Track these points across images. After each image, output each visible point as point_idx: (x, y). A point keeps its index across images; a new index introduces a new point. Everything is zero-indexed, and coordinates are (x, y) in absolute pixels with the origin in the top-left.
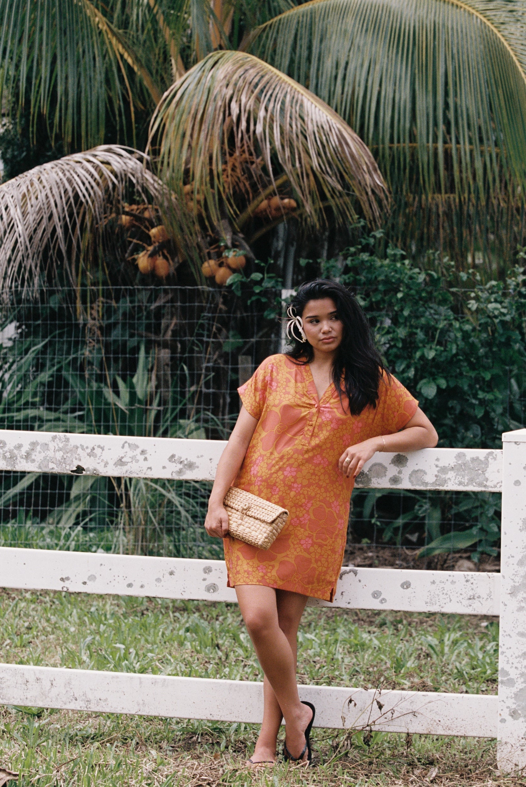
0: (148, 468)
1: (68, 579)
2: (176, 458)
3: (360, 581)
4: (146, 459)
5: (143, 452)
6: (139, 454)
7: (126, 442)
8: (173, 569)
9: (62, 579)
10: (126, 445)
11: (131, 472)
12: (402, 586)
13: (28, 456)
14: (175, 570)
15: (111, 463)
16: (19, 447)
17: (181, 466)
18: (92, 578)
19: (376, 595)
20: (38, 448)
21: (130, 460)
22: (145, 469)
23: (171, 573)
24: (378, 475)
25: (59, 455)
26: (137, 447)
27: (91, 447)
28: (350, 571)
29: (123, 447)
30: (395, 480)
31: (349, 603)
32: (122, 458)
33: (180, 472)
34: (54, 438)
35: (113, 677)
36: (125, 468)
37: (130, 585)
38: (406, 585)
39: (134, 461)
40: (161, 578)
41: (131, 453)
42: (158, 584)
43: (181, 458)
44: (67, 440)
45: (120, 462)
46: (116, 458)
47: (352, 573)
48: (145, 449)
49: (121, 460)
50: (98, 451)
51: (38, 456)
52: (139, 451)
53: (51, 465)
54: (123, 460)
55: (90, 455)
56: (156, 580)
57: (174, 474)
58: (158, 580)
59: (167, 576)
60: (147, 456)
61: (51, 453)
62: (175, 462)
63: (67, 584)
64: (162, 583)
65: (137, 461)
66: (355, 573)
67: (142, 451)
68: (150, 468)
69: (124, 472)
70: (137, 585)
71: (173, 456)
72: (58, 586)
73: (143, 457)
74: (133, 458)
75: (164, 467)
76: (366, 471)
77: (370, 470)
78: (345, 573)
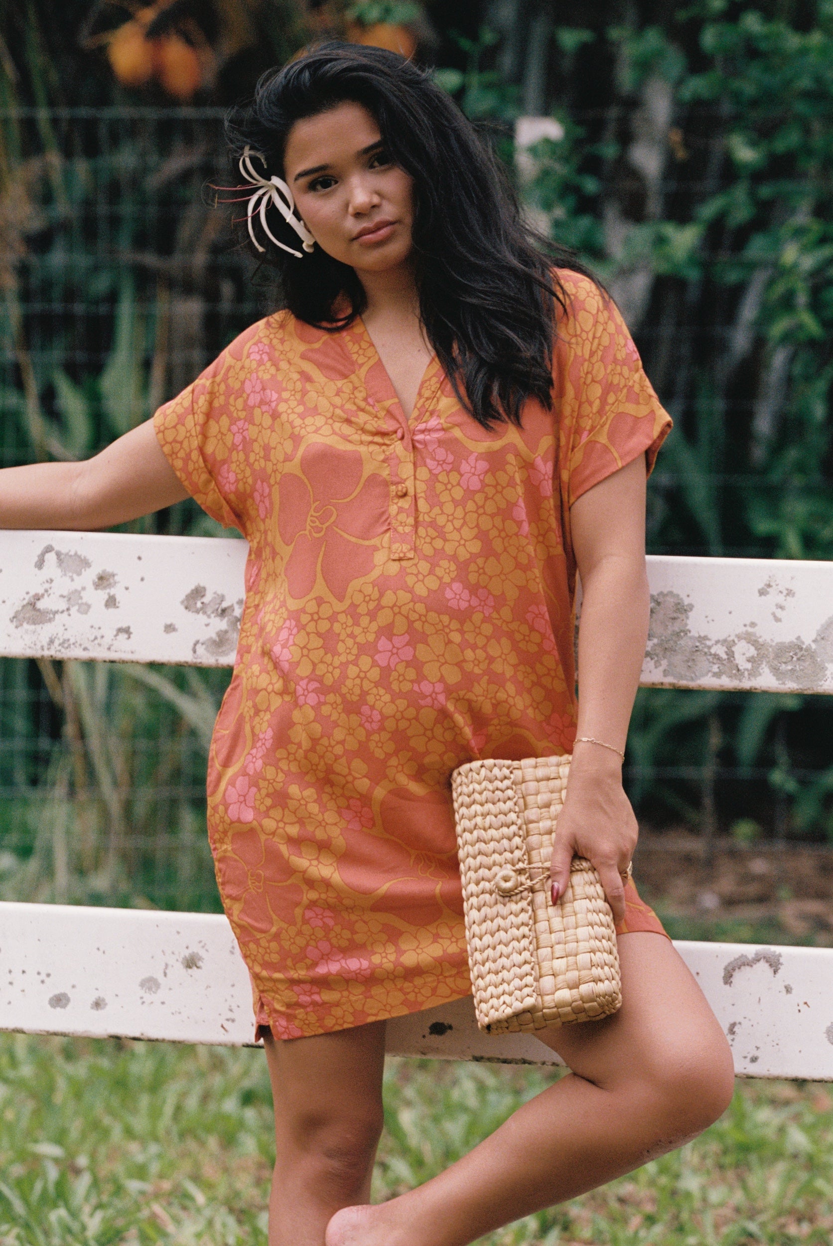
0: (120, 630)
2: (206, 600)
3: (788, 990)
4: (111, 602)
5: (103, 580)
6: (90, 587)
7: (49, 549)
8: (195, 949)
10: (51, 557)
11: (65, 643)
14: (202, 953)
15: (4, 615)
17: (222, 624)
21: (63, 605)
22: (109, 634)
23: (191, 963)
26: (85, 563)
28: (757, 960)
29: (40, 564)
31: (754, 1060)
32: (38, 597)
33: (219, 642)
36: (46, 631)
37: (59, 1001)
39: (74, 610)
40: (159, 977)
41: (63, 584)
42: (148, 997)
43: (222, 598)
45: (30, 613)
46: (19, 598)
47: (763, 966)
48: (110, 570)
49: (32, 605)
52: (90, 575)
54: (40, 605)
56: (143, 984)
57: (201, 649)
58: (150, 984)
59: (178, 970)
60: (116, 591)
62: (203, 609)
64: (162, 993)
65: (85, 608)
66: (775, 964)
67: (101, 578)
68: (127, 631)
69: (45, 643)
70: (81, 1000)
71: (198, 592)
73: (102, 595)
74: (73, 598)
75: (170, 628)
76: (808, 640)
77: (821, 638)
78: (743, 963)
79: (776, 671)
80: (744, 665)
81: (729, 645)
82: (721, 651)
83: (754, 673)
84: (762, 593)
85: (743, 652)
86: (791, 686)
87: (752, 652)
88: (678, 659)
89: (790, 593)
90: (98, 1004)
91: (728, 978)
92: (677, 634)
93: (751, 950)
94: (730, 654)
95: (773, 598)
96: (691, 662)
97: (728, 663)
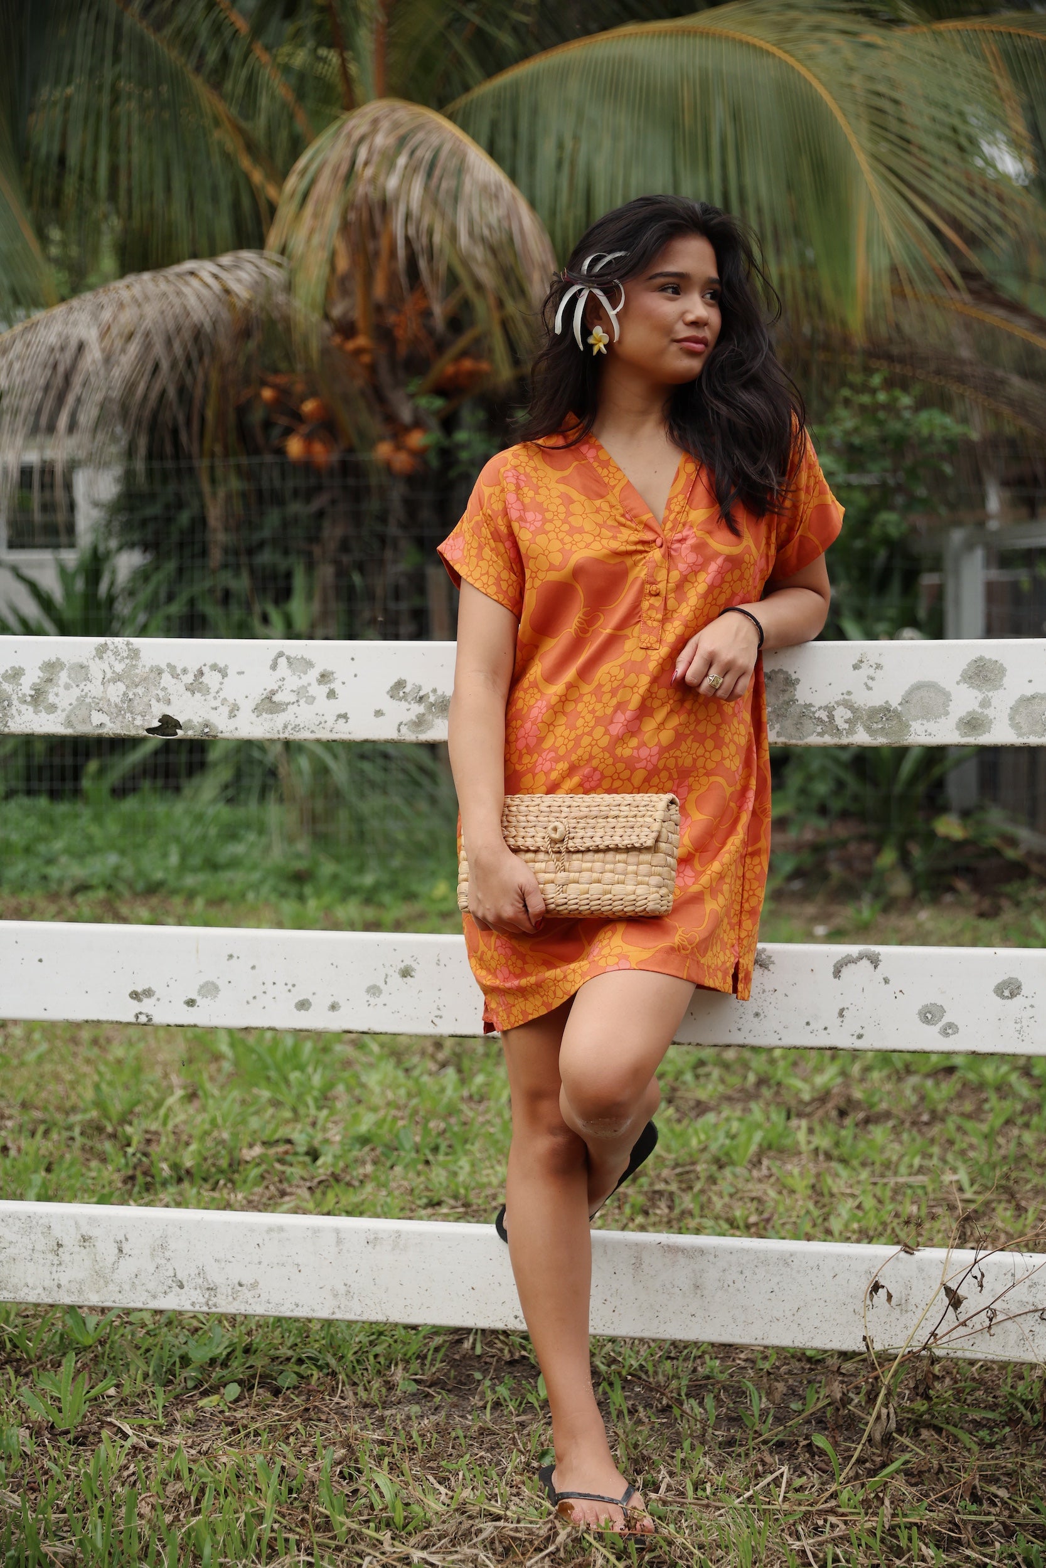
0: (339, 716)
1: (148, 993)
2: (407, 690)
3: (886, 981)
4: (332, 694)
5: (324, 677)
6: (315, 683)
7: (281, 654)
8: (409, 962)
9: (135, 996)
10: (282, 661)
11: (296, 728)
12: (999, 991)
13: (37, 697)
14: (414, 965)
15: (247, 707)
16: (15, 674)
17: (420, 709)
18: (210, 989)
19: (929, 1015)
20: (63, 677)
21: (293, 698)
22: (331, 719)
23: (406, 973)
24: (929, 714)
25: (116, 691)
26: (310, 664)
27: (193, 668)
28: (861, 957)
29: (274, 666)
30: (972, 723)
31: (860, 1037)
32: (273, 693)
33: (419, 723)
34: (101, 651)
35: (270, 1230)
36: (280, 719)
37: (303, 1005)
38: (1009, 989)
39: (302, 702)
40: (381, 984)
41: (293, 682)
42: (373, 1001)
43: (420, 688)
44: (135, 654)
45: (267, 705)
46: (257, 695)
47: (865, 963)
48: (329, 669)
49: (269, 698)
50: (211, 679)
51: (63, 696)
52: (314, 674)
53: (97, 718)
54: (275, 698)
55: (191, 689)
56: (368, 991)
57: (404, 729)
58: (374, 990)
59: (396, 978)
60: (336, 686)
61: (95, 689)
62: (404, 698)
63: (147, 1006)
64: (384, 998)
65: (311, 700)
66: (875, 961)
67: (323, 676)
68: (344, 716)
69: (280, 728)
70: (320, 1004)
71: (400, 684)
72: (126, 1012)
73: (324, 689)
74: (301, 693)
75: (379, 713)
76: (895, 703)
77: (905, 701)
78: (848, 961)
79: (868, 729)
80: (843, 726)
81: (830, 710)
82: (823, 715)
83: (851, 731)
84: (856, 667)
85: (841, 716)
86: (881, 741)
87: (849, 715)
88: (788, 723)
89: (879, 666)
90: (334, 1007)
91: (837, 973)
92: (788, 703)
93: (854, 949)
94: (831, 717)
95: (865, 671)
96: (798, 725)
97: (830, 724)
